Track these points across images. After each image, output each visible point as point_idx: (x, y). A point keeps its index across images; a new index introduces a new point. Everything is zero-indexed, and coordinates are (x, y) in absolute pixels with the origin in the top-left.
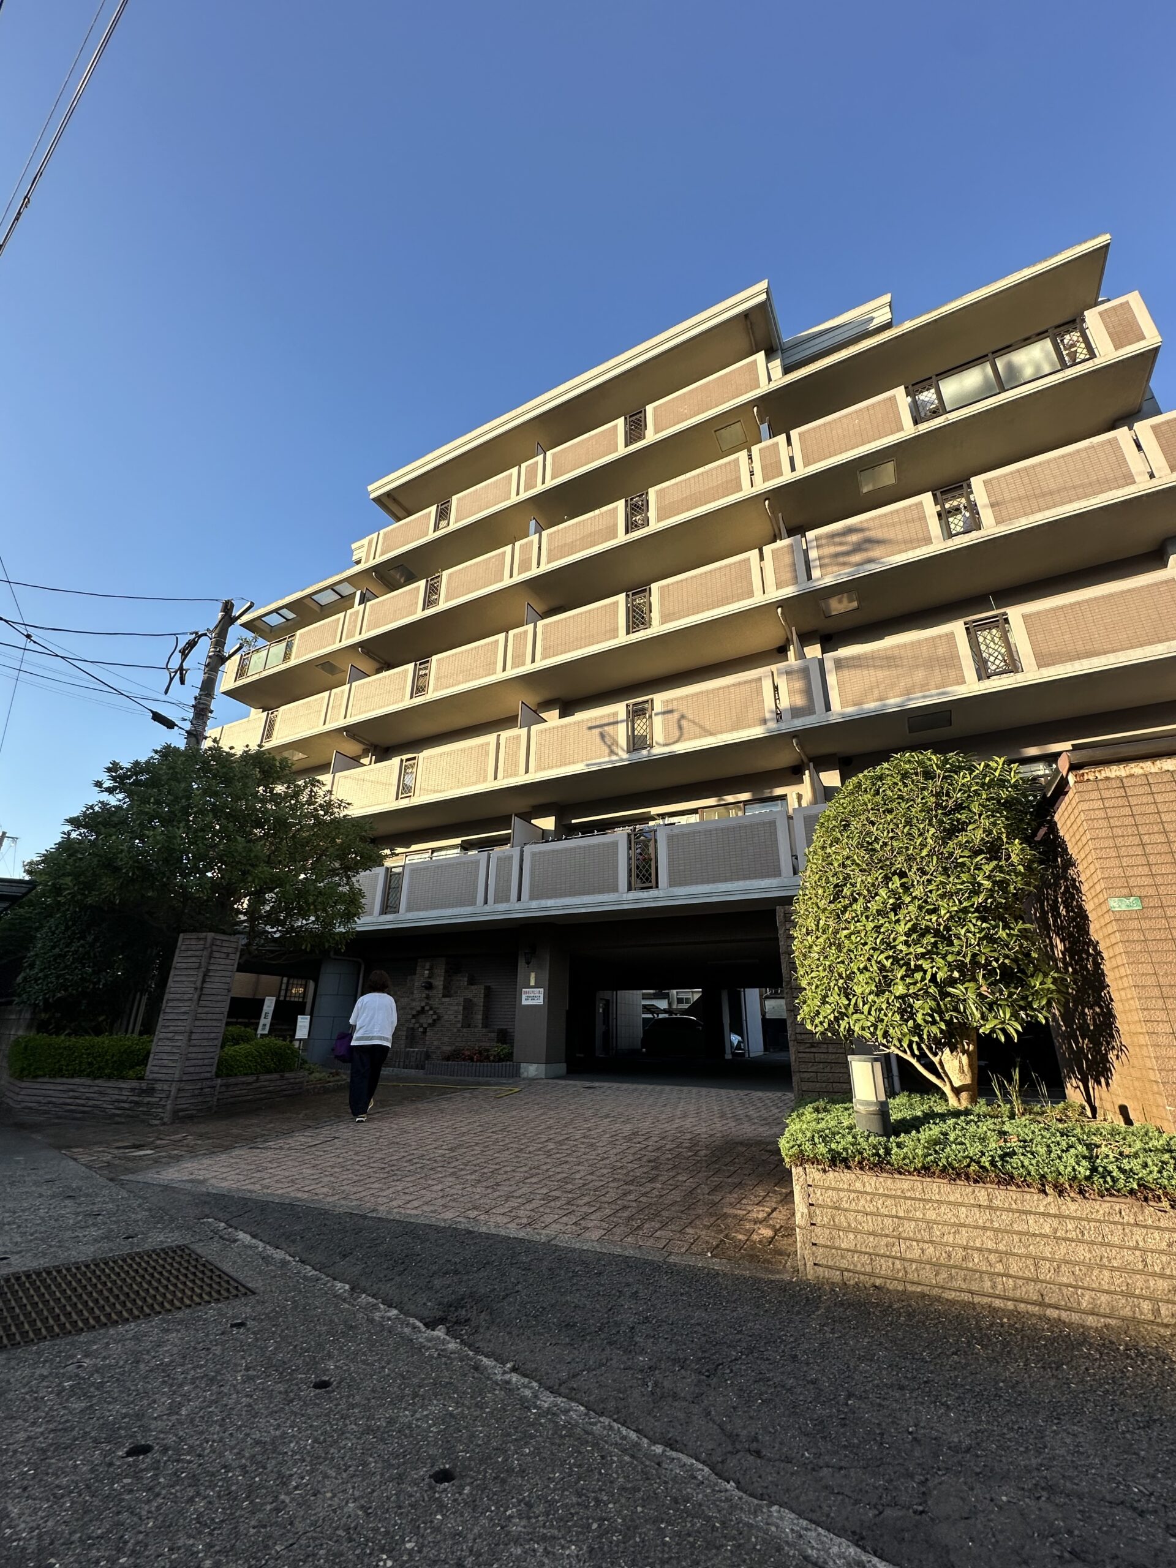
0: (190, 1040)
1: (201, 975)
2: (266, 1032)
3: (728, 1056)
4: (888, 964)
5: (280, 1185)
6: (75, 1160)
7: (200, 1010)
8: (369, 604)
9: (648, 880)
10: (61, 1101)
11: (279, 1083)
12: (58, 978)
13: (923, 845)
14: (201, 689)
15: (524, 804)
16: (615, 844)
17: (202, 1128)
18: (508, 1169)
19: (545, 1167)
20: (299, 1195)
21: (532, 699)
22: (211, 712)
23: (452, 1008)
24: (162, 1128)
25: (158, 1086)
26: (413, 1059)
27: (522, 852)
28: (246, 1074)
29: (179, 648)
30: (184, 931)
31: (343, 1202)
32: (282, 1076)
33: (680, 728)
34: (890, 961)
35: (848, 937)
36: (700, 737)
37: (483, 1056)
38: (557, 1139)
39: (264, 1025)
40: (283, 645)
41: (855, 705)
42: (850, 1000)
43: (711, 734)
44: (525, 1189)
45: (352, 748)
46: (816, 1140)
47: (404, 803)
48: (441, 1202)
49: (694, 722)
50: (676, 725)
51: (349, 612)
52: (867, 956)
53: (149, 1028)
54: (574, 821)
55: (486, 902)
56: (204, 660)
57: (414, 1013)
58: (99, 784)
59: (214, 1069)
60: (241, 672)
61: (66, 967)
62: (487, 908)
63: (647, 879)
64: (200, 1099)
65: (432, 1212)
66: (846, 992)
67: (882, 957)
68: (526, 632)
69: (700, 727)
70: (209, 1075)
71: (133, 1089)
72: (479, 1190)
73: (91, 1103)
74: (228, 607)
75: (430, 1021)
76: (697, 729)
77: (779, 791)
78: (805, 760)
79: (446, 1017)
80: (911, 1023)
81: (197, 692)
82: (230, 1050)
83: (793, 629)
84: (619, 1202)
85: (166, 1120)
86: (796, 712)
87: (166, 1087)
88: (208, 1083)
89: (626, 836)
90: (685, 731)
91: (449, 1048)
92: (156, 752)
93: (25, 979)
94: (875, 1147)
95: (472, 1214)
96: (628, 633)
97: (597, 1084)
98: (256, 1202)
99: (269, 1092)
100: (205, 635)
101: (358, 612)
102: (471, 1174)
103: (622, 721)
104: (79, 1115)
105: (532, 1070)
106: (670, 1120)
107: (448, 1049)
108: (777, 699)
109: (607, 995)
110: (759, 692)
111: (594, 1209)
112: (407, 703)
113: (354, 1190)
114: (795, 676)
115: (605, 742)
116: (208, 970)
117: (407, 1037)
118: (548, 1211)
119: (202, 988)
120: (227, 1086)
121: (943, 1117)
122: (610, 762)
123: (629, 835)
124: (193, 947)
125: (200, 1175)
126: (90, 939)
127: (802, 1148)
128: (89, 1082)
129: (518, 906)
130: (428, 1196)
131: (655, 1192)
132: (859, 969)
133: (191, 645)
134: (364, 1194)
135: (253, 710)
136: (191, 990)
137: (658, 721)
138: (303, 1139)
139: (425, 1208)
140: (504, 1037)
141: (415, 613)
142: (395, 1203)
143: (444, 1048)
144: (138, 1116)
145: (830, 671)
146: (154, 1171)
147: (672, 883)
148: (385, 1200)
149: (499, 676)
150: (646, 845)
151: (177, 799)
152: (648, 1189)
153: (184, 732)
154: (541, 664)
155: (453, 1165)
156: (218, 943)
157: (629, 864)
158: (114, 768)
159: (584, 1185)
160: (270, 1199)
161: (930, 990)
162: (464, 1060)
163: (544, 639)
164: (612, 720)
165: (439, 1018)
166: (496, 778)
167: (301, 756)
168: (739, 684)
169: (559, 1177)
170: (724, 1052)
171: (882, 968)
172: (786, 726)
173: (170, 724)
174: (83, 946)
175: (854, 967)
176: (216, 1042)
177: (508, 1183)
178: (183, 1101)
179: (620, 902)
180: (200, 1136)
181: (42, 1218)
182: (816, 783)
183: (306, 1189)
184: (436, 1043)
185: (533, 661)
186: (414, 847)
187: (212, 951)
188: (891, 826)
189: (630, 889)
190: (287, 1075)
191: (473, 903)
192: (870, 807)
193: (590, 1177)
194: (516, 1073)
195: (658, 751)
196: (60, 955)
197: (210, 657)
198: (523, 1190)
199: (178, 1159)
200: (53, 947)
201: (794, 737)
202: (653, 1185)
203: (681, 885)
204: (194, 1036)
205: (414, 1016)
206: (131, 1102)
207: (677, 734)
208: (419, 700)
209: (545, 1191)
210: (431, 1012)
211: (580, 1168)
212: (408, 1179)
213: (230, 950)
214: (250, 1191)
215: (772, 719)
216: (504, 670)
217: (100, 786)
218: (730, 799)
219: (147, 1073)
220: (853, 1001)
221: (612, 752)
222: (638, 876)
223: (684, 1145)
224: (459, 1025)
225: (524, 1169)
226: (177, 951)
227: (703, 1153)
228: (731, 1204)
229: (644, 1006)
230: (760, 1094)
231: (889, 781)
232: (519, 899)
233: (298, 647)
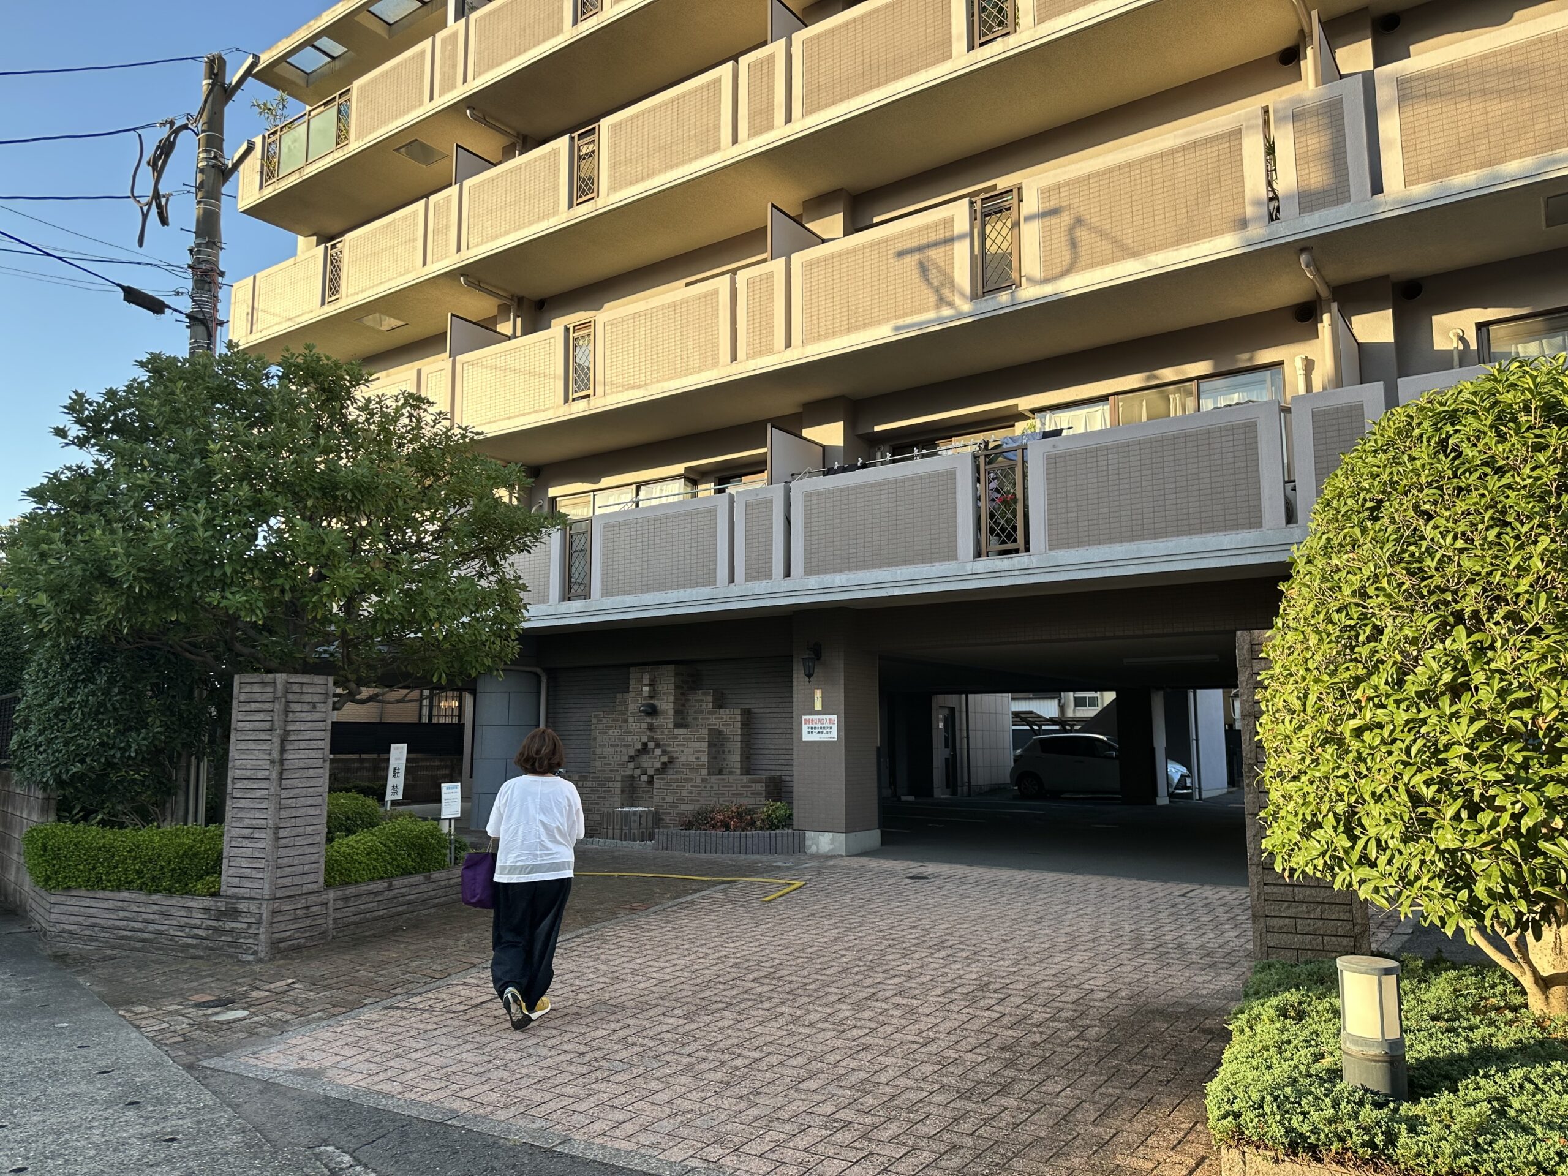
0: (277, 839)
1: (277, 741)
2: (399, 796)
3: (1163, 800)
4: (1429, 793)
5: (429, 1085)
6: (138, 1028)
7: (284, 794)
8: (474, 16)
9: (1011, 537)
10: (110, 923)
11: (424, 888)
12: (66, 744)
13: (1522, 570)
14: (198, 234)
15: (786, 402)
16: (950, 476)
17: (316, 968)
18: (774, 1060)
19: (831, 1058)
20: (457, 1105)
21: (790, 196)
22: (222, 274)
23: (691, 744)
24: (257, 968)
25: (243, 906)
26: (635, 825)
27: (788, 492)
28: (372, 879)
29: (145, 159)
30: (241, 671)
31: (521, 1122)
32: (428, 878)
33: (1073, 244)
34: (1434, 788)
35: (1358, 732)
36: (1114, 260)
37: (745, 820)
38: (856, 997)
39: (395, 787)
40: (333, 111)
41: (1433, 178)
42: (1354, 839)
43: (1134, 254)
44: (798, 1106)
45: (481, 305)
46: (1267, 1109)
47: (579, 409)
48: (667, 1126)
49: (1102, 233)
50: (1065, 239)
51: (440, 36)
52: (1392, 773)
53: (215, 814)
54: (877, 429)
55: (732, 580)
56: (194, 179)
57: (632, 752)
58: (60, 432)
59: (322, 880)
60: (268, 173)
61: (75, 727)
62: (736, 589)
63: (1009, 536)
64: (308, 922)
65: (652, 1146)
66: (1350, 824)
67: (1419, 778)
68: (771, 58)
69: (1114, 241)
70: (314, 887)
71: (207, 910)
72: (726, 1103)
73: (151, 928)
74: (216, 68)
75: (658, 765)
76: (1107, 247)
77: (1266, 356)
78: (1324, 293)
79: (683, 759)
80: (1464, 895)
81: (191, 240)
82: (344, 843)
83: (1315, 14)
84: (946, 1136)
85: (262, 955)
86: (1308, 200)
87: (253, 908)
88: (314, 899)
89: (969, 461)
90: (1084, 250)
91: (691, 807)
92: (142, 364)
93: (20, 744)
94: (1367, 1130)
95: (713, 1153)
96: (971, 47)
97: (930, 868)
98: (394, 1117)
99: (410, 902)
100: (185, 127)
101: (455, 35)
102: (714, 1069)
103: (961, 237)
104: (139, 945)
105: (824, 842)
106: (1045, 956)
107: (689, 808)
108: (1271, 170)
109: (952, 700)
110: (1235, 158)
111: (904, 1150)
112: (562, 217)
113: (537, 1098)
114: (1311, 123)
115: (928, 281)
116: (287, 733)
117: (623, 791)
118: (831, 1151)
119: (282, 761)
120: (346, 899)
121: (1501, 1059)
122: (940, 320)
123: (975, 457)
124: (258, 697)
125: (316, 1060)
126: (101, 680)
127: (1241, 1120)
128: (141, 897)
129: (786, 585)
130: (650, 1112)
131: (1007, 1117)
132: (1373, 794)
133: (166, 149)
134: (552, 1105)
135: (300, 238)
136: (266, 765)
137: (1031, 232)
138: (463, 991)
139: (643, 1138)
140: (778, 789)
141: (560, 31)
142: (597, 1127)
143: (683, 807)
144: (221, 949)
145: (1388, 107)
146: (249, 1050)
147: (1054, 543)
148: (582, 1120)
149: (727, 154)
150: (1007, 472)
151: (185, 460)
152: (995, 1110)
153: (183, 317)
154: (805, 124)
155: (688, 1050)
156: (296, 688)
157: (977, 509)
158: (76, 406)
159: (893, 1097)
160: (414, 1113)
161: (1505, 846)
162: (714, 827)
163: (808, 72)
164: (941, 235)
165: (672, 760)
166: (734, 358)
167: (394, 322)
168: (1194, 145)
169: (854, 1078)
170: (1155, 794)
171: (1416, 799)
172: (1290, 229)
173: (156, 306)
174: (93, 693)
175: (1366, 787)
176: (317, 839)
177: (771, 1089)
178: (282, 927)
179: (963, 578)
180: (315, 983)
181: (96, 1146)
182: (1343, 336)
183: (466, 1093)
184: (669, 799)
185: (788, 119)
186: (606, 482)
187: (288, 703)
188: (1463, 527)
189: (978, 554)
190: (435, 875)
191: (711, 581)
192: (1423, 480)
193: (902, 1082)
194: (798, 847)
195: (1029, 293)
196: (63, 709)
197: (202, 171)
198: (793, 1107)
199: (281, 1027)
200: (51, 697)
201: (1303, 250)
202: (1004, 1101)
203: (1069, 545)
204: (282, 833)
205: (632, 758)
206: (207, 928)
207: (1067, 257)
208: (584, 211)
209: (828, 1109)
210: (658, 752)
211: (889, 1060)
212: (618, 1078)
213: (316, 698)
214: (386, 1096)
215: (1257, 219)
216: (735, 141)
217: (65, 436)
218: (1168, 374)
219: (224, 887)
220: (1360, 844)
221: (942, 301)
222: (992, 531)
223: (1065, 1014)
224: (705, 771)
225: (800, 1061)
226: (235, 703)
227: (1093, 1033)
228: (1129, 1146)
229: (1016, 715)
230: (1208, 891)
231: (1470, 425)
232: (788, 574)
233: (359, 115)
